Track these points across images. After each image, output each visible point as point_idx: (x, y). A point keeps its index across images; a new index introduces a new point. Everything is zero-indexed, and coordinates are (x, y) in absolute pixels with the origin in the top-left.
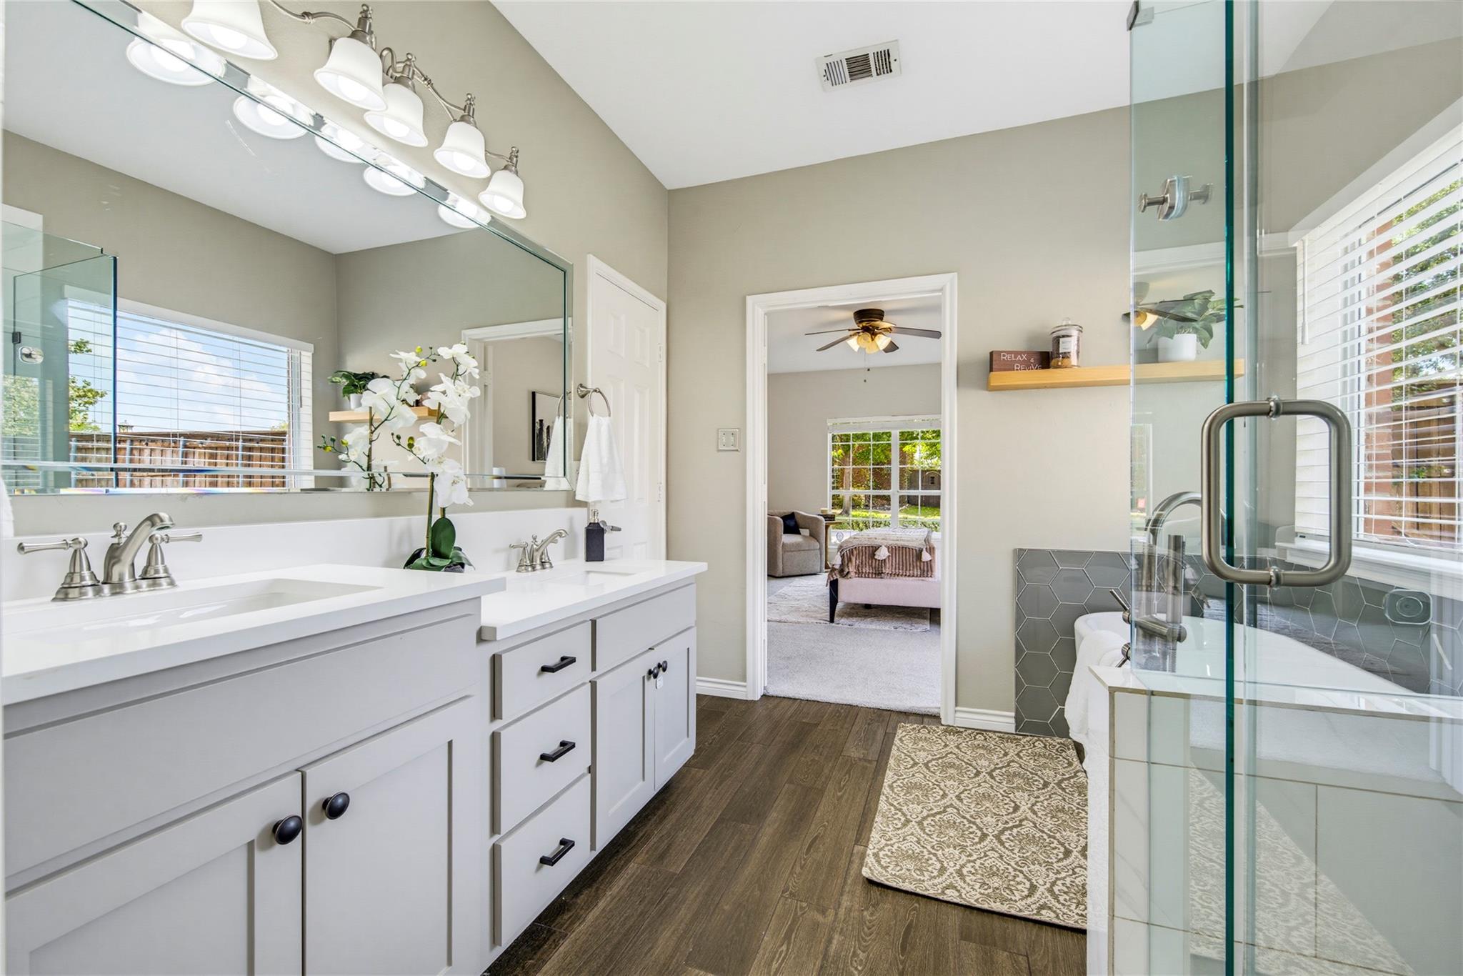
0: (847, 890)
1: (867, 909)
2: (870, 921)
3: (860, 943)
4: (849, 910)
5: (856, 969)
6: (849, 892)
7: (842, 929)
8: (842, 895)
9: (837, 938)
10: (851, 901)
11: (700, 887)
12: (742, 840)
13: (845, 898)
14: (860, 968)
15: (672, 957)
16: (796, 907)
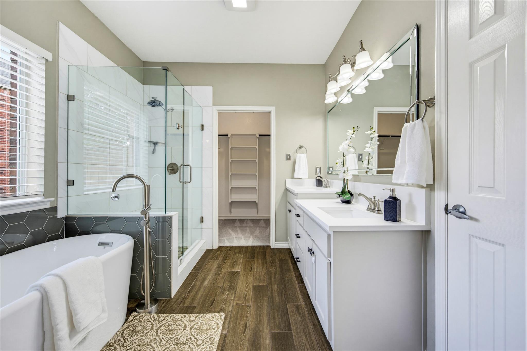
0: (230, 312)
1: (224, 308)
2: (223, 304)
3: (226, 298)
4: (229, 306)
5: (227, 293)
6: (229, 312)
7: (231, 301)
8: (232, 310)
9: (233, 298)
10: (228, 309)
11: (277, 301)
12: (274, 322)
13: (231, 309)
14: (226, 293)
15: (271, 286)
16: (245, 303)
